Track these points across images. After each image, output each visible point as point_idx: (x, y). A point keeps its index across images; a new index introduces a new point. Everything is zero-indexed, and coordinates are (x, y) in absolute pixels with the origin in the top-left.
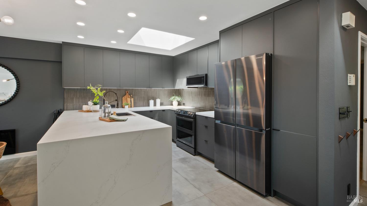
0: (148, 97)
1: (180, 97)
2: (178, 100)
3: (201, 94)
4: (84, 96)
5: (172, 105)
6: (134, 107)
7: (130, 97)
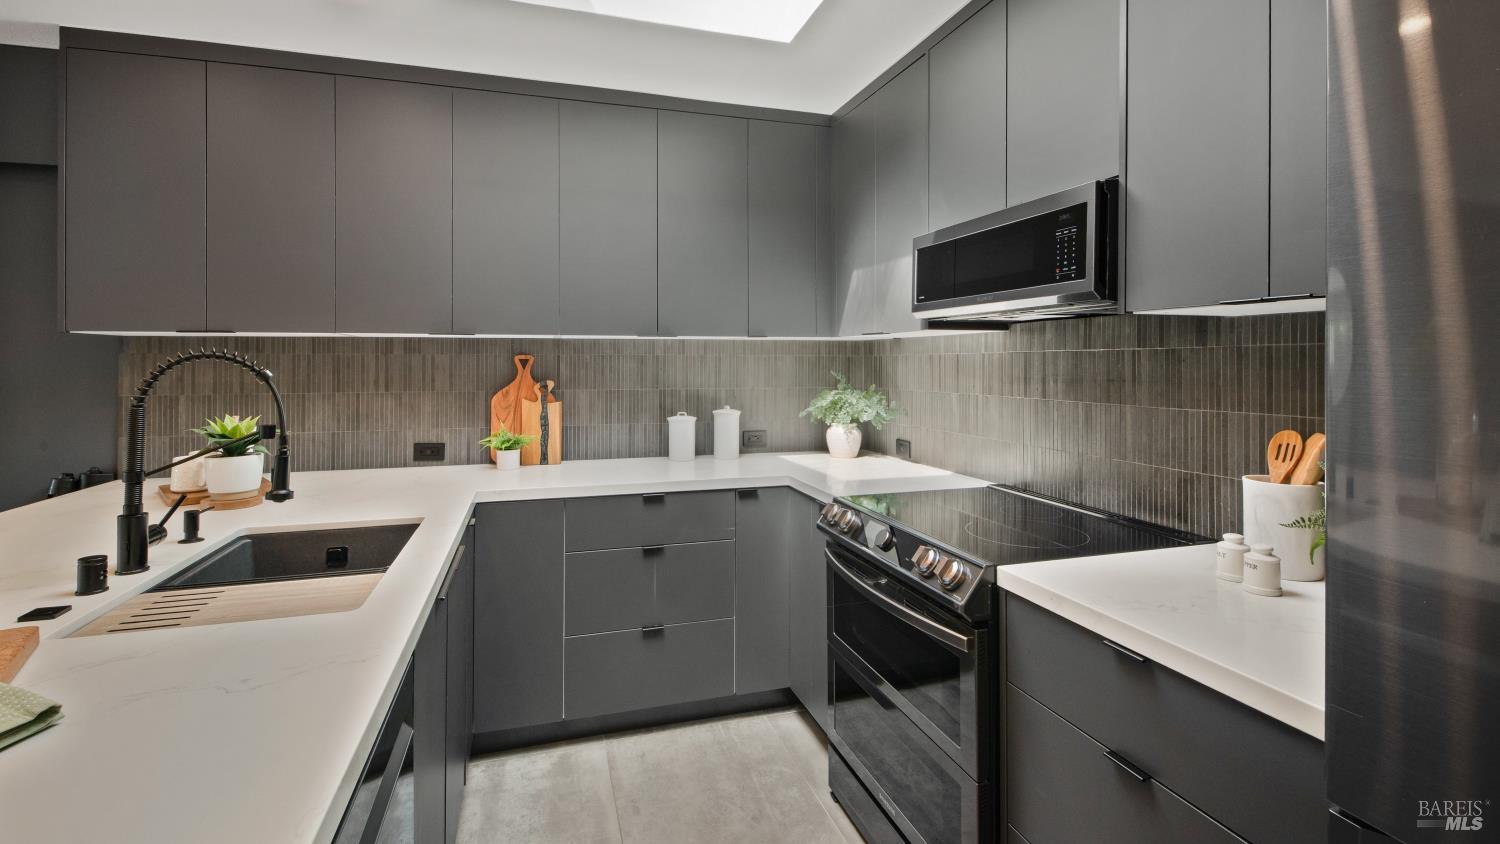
0: (663, 394)
1: (875, 399)
2: (864, 418)
3: (1036, 374)
4: (242, 390)
5: (822, 447)
6: (565, 457)
7: (539, 395)
